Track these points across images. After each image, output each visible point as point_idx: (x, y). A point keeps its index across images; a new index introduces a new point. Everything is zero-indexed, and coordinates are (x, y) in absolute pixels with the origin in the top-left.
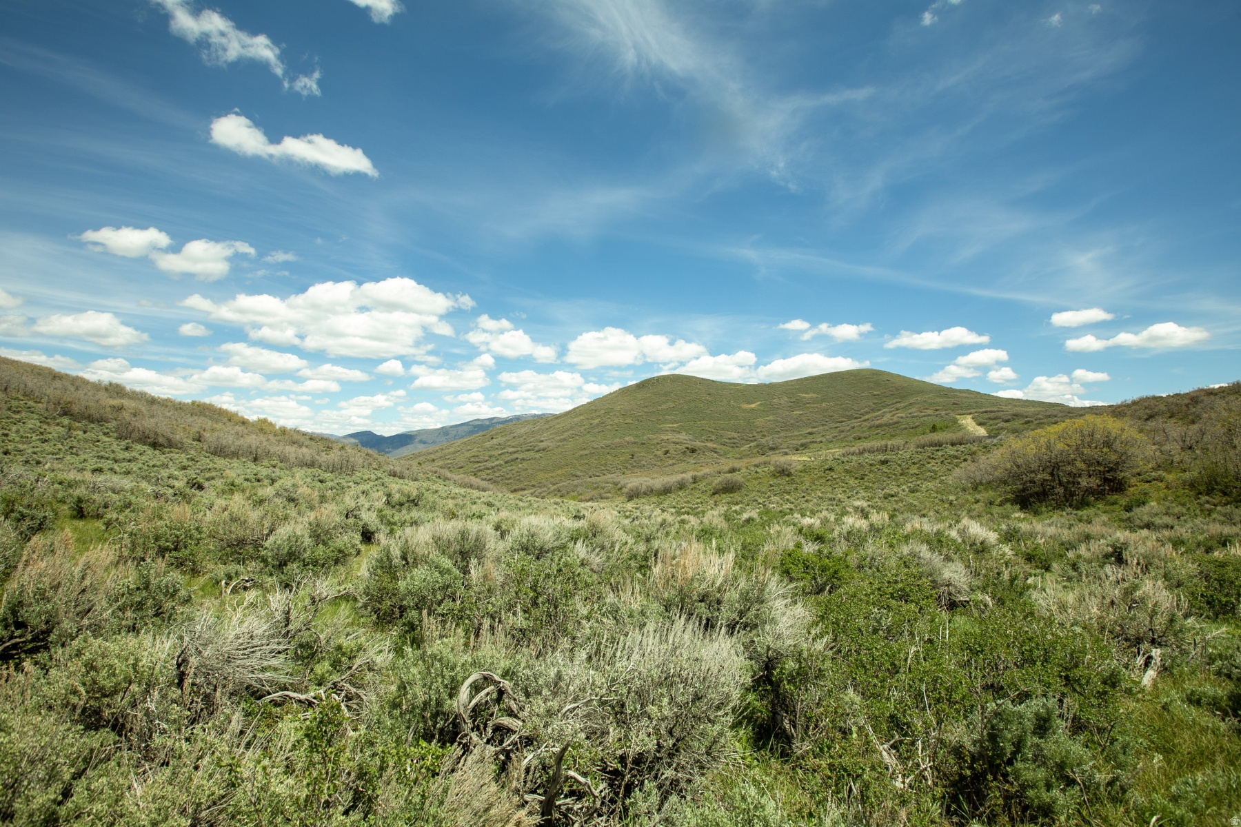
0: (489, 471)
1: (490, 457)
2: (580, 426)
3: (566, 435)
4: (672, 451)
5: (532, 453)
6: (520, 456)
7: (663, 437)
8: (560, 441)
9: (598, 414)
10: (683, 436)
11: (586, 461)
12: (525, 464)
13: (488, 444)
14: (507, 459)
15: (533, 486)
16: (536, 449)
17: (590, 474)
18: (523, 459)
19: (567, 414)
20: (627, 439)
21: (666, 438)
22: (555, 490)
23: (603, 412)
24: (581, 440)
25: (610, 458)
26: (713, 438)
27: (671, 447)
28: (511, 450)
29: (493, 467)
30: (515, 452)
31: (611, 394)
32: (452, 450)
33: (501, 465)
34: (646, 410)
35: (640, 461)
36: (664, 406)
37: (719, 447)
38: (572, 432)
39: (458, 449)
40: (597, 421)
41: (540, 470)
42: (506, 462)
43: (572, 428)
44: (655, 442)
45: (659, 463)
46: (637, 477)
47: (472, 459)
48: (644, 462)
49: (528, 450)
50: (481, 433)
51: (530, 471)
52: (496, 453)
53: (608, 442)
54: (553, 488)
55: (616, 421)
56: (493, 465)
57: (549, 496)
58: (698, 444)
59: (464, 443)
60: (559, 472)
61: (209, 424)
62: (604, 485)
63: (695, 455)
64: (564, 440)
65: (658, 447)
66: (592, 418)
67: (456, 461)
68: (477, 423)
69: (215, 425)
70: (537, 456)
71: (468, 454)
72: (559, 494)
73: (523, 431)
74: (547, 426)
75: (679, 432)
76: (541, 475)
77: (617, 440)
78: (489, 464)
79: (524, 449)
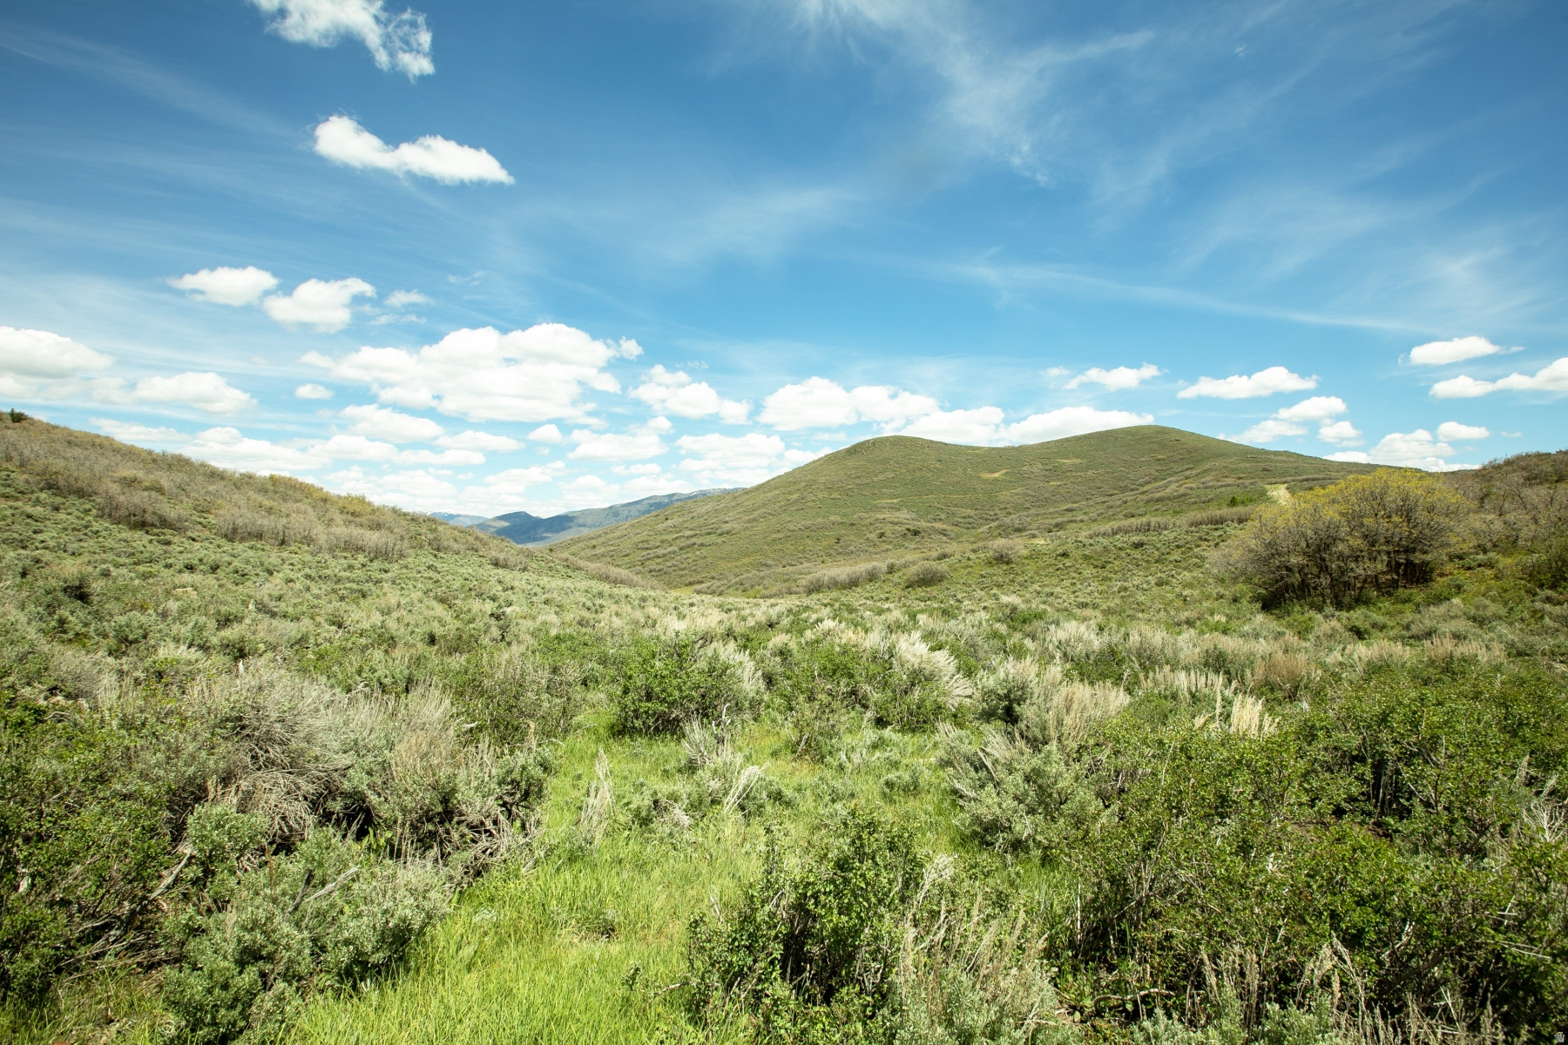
0: (659, 560)
1: (662, 542)
2: (774, 504)
3: (756, 514)
4: (888, 533)
5: (713, 538)
6: (699, 541)
7: (878, 516)
8: (749, 522)
9: (796, 487)
10: (902, 515)
11: (779, 547)
12: (704, 551)
13: (661, 527)
14: (682, 545)
15: (714, 578)
16: (719, 531)
17: (784, 562)
18: (702, 545)
19: (759, 488)
20: (833, 517)
21: (882, 517)
22: (736, 583)
23: (800, 486)
24: (776, 520)
25: (810, 542)
26: (941, 516)
27: (887, 528)
28: (688, 533)
29: (664, 555)
30: (692, 536)
31: (813, 462)
33: (674, 552)
34: (856, 482)
35: (848, 546)
36: (880, 477)
37: (948, 528)
38: (763, 510)
39: (626, 533)
40: (793, 497)
41: (723, 558)
42: (681, 549)
43: (764, 505)
44: (867, 519)
45: (873, 549)
47: (641, 545)
48: (852, 548)
49: (709, 534)
50: (656, 513)
51: (710, 560)
52: (670, 537)
53: (810, 522)
55: (817, 496)
56: (665, 552)
58: (920, 524)
59: (635, 525)
60: (746, 560)
62: (797, 577)
63: (917, 538)
64: (754, 520)
65: (871, 525)
66: (787, 494)
67: (621, 548)
68: (651, 501)
70: (720, 540)
71: (636, 539)
72: (742, 588)
73: (702, 511)
74: (734, 504)
75: (897, 510)
76: (723, 565)
77: (821, 519)
78: (660, 552)
79: (703, 532)
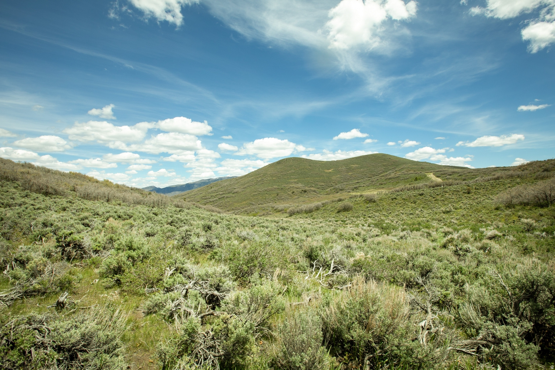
0: (211, 203)
1: (211, 196)
2: (252, 181)
3: (246, 186)
4: (295, 192)
5: (231, 194)
6: (226, 196)
7: (291, 186)
8: (244, 188)
9: (260, 176)
10: (300, 185)
11: (256, 197)
12: (228, 199)
13: (210, 191)
14: (219, 197)
15: (233, 209)
16: (233, 192)
17: (259, 203)
18: (227, 197)
19: (246, 176)
20: (274, 187)
21: (292, 186)
22: (244, 211)
23: (262, 175)
24: (253, 188)
25: (267, 195)
26: (314, 185)
27: (295, 190)
28: (221, 193)
29: (213, 201)
30: (223, 194)
31: (265, 167)
32: (193, 194)
33: (217, 200)
34: (282, 173)
35: (281, 197)
36: (290, 172)
37: (316, 189)
38: (249, 184)
39: (196, 193)
40: (260, 179)
41: (235, 202)
42: (219, 199)
43: (248, 182)
44: (287, 188)
45: (290, 198)
46: (282, 204)
47: (203, 198)
48: (283, 197)
49: (229, 193)
50: (206, 186)
51: (231, 203)
52: (214, 195)
53: (266, 188)
54: (243, 210)
55: (269, 179)
56: (213, 200)
57: (242, 214)
58: (307, 188)
59: (199, 190)
60: (244, 203)
61: (79, 182)
62: (267, 208)
63: (306, 193)
64: (245, 188)
65: (289, 190)
66: (257, 178)
67: (196, 199)
68: (202, 181)
69: (83, 183)
70: (234, 195)
71: (201, 195)
72: (246, 213)
73: (225, 184)
74: (237, 182)
75: (298, 183)
76: (236, 204)
77: (270, 187)
78: (211, 200)
79: (227, 192)
